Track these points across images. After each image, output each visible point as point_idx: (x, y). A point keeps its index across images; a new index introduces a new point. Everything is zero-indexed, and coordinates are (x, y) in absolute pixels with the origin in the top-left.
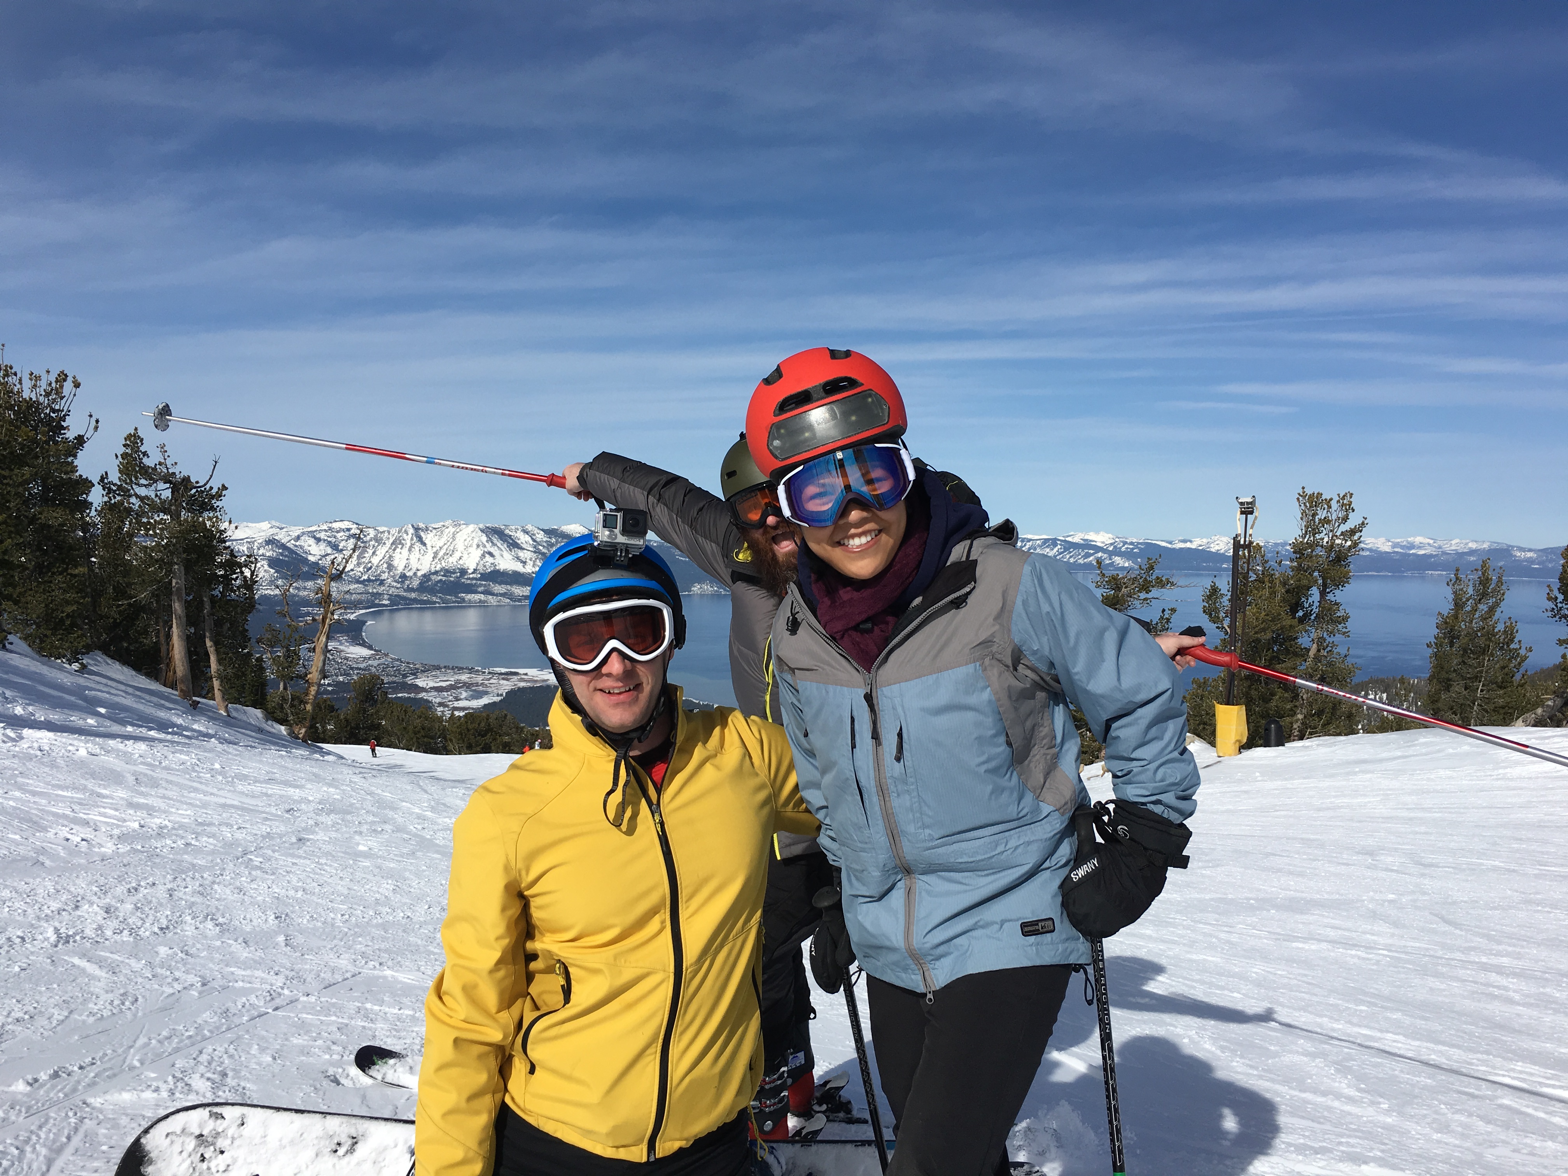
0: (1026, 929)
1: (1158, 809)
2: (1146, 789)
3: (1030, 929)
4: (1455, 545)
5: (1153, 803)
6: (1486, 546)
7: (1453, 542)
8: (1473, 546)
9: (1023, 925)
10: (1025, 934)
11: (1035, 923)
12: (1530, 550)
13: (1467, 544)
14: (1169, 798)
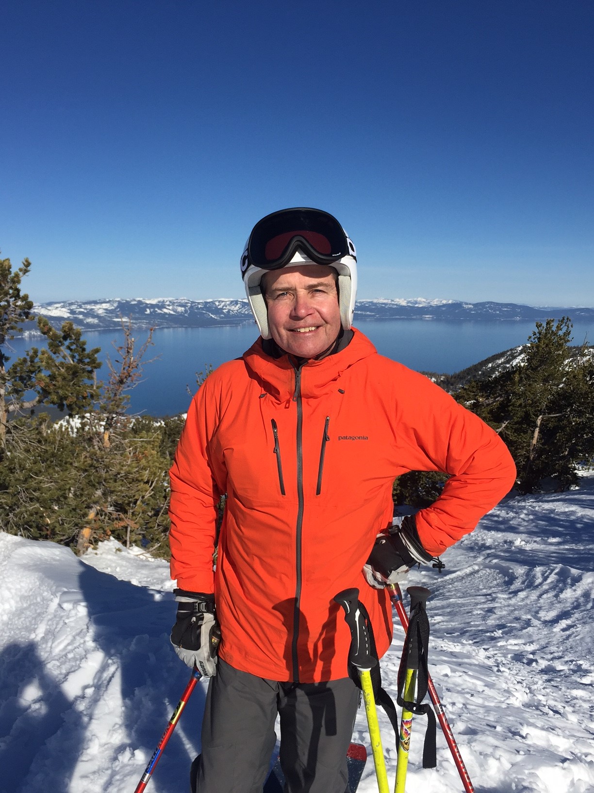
4: (435, 302)
6: (450, 302)
7: (435, 301)
8: (444, 302)
12: (470, 304)
13: (441, 301)
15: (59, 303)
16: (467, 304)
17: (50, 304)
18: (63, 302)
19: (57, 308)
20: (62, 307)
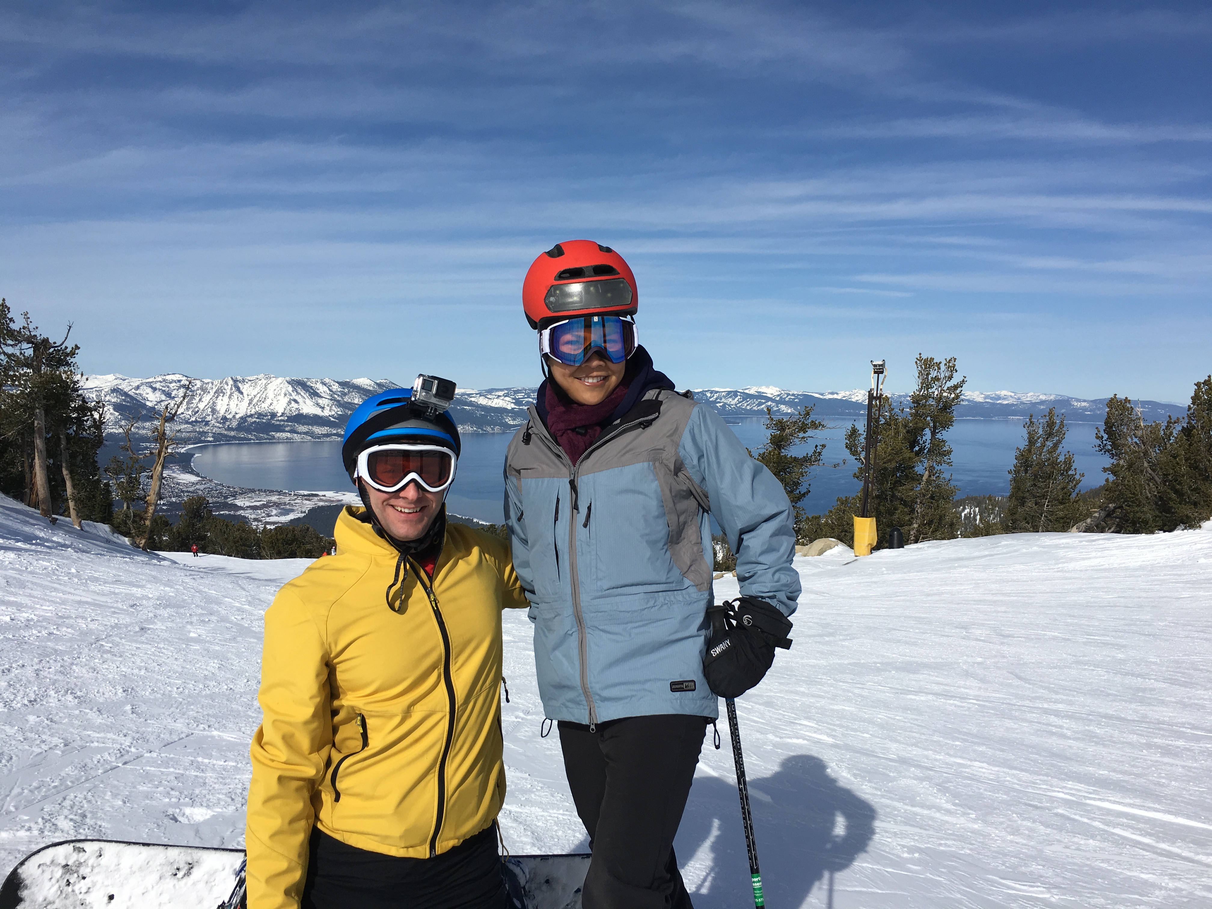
0: (674, 687)
1: (773, 603)
2: (767, 587)
3: (677, 687)
4: (1029, 397)
5: (769, 597)
6: (1052, 398)
7: (1029, 395)
8: (1043, 397)
9: (672, 684)
10: (673, 690)
11: (681, 683)
12: (1084, 401)
13: (1039, 396)
14: (782, 596)
15: (502, 390)
16: (1078, 400)
17: (490, 391)
18: (506, 389)
19: (499, 396)
20: (505, 396)
